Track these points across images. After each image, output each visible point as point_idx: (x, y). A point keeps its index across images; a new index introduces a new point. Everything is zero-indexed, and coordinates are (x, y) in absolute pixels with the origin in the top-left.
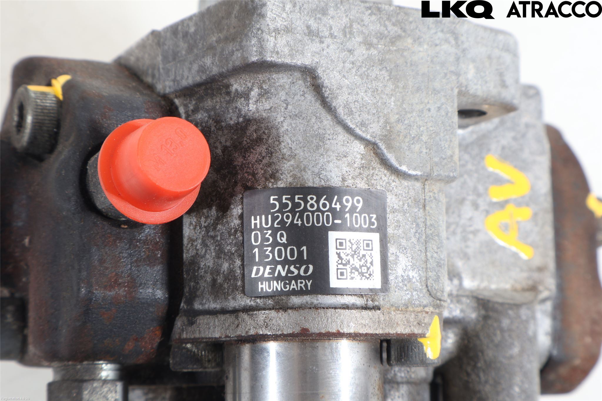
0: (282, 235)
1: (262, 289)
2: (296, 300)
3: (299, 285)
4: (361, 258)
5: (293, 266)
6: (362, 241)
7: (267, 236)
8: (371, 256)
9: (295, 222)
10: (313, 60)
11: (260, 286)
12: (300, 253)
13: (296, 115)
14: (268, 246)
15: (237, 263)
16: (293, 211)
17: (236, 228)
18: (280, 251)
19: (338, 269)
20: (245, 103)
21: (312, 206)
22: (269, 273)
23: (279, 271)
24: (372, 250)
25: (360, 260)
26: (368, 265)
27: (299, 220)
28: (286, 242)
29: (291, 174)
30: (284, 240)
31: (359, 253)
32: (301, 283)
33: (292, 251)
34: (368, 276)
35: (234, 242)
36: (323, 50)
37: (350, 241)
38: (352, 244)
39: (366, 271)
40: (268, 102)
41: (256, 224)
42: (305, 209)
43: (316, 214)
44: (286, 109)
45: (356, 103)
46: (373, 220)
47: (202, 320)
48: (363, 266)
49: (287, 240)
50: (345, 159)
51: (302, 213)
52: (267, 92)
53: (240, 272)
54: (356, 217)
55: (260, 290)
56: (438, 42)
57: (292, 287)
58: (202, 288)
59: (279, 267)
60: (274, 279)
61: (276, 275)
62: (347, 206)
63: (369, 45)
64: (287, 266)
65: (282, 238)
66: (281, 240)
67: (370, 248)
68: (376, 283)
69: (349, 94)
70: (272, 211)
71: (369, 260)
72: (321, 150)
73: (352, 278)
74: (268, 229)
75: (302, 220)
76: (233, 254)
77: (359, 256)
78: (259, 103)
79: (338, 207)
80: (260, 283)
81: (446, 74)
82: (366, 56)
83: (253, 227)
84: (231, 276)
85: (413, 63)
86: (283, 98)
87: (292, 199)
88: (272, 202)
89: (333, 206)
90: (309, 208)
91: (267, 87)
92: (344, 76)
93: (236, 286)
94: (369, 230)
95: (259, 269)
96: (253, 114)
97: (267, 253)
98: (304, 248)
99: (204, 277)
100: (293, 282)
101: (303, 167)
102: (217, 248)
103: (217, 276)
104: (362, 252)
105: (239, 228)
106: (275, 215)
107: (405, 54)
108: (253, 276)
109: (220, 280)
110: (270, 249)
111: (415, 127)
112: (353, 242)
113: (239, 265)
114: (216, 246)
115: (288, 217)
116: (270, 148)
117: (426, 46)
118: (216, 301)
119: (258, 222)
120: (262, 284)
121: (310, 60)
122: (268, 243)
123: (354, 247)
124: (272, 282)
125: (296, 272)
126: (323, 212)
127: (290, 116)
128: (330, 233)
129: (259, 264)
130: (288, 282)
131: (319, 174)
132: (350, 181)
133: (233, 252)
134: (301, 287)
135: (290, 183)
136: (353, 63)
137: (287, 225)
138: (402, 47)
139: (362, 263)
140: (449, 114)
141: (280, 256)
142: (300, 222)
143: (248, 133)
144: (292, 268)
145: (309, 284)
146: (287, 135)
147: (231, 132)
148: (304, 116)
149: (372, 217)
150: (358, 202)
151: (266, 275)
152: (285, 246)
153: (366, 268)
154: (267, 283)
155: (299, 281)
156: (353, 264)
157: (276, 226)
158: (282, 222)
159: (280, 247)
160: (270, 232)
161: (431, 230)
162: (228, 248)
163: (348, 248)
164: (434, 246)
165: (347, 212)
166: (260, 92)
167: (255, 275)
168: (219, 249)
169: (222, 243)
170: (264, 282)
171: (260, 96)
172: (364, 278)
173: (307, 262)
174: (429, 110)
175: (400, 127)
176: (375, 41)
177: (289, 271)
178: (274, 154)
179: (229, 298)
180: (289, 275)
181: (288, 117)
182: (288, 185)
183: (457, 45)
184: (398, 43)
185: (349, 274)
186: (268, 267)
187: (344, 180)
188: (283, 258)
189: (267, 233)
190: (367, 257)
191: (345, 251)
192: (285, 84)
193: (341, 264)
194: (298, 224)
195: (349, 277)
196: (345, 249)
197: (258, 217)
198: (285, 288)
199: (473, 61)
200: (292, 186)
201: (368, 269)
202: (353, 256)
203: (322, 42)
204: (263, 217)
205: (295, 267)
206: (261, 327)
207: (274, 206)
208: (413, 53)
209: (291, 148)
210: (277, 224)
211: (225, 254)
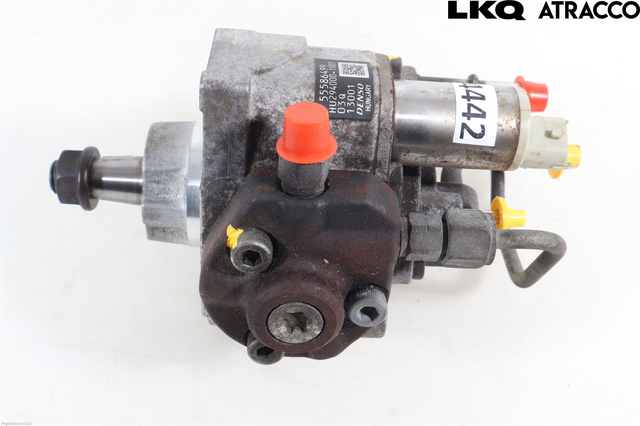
0: (341, 96)
1: (369, 109)
2: (377, 93)
3: (368, 90)
5: (358, 92)
6: (343, 67)
7: (341, 104)
9: (334, 89)
11: (368, 110)
12: (351, 88)
13: (275, 84)
14: (346, 104)
15: (354, 125)
16: (328, 90)
17: (334, 123)
18: (350, 98)
19: (359, 75)
20: (265, 111)
21: (326, 81)
22: (361, 105)
23: (360, 99)
26: (355, 66)
27: (333, 87)
28: (345, 95)
29: (308, 89)
30: (344, 95)
31: (350, 68)
32: (367, 89)
33: (350, 92)
34: (361, 67)
35: (341, 126)
39: (359, 67)
40: (266, 98)
41: (334, 110)
42: (328, 84)
43: (330, 80)
44: (271, 89)
46: (331, 63)
47: (379, 157)
49: (344, 94)
51: (329, 86)
52: (260, 98)
53: (358, 122)
55: (370, 111)
57: (369, 94)
58: (362, 153)
59: (358, 99)
60: (364, 102)
61: (363, 101)
62: (325, 69)
64: (358, 95)
65: (343, 96)
66: (344, 97)
67: (346, 65)
68: (364, 65)
70: (327, 100)
71: (353, 66)
72: (295, 75)
73: (363, 71)
74: (337, 104)
75: (334, 86)
76: (348, 127)
78: (266, 103)
79: (326, 72)
80: (366, 110)
83: (335, 112)
84: (360, 129)
86: (265, 89)
87: (322, 90)
88: (322, 100)
89: (326, 73)
90: (327, 82)
91: (257, 97)
93: (365, 126)
94: (337, 65)
95: (358, 110)
96: (272, 107)
97: (350, 105)
98: (349, 86)
99: (356, 152)
100: (367, 93)
101: (304, 83)
102: (342, 140)
103: (358, 141)
105: (334, 122)
106: (330, 99)
108: (362, 114)
109: (360, 139)
110: (348, 103)
112: (344, 70)
113: (354, 123)
114: (341, 140)
115: (332, 93)
116: (293, 99)
118: (372, 142)
119: (332, 109)
120: (367, 109)
122: (345, 104)
123: (347, 69)
124: (366, 104)
125: (361, 91)
127: (276, 87)
128: (340, 75)
129: (356, 110)
130: (366, 95)
131: (308, 77)
132: (311, 67)
133: (347, 127)
134: (369, 90)
135: (313, 90)
137: (336, 93)
141: (352, 98)
142: (335, 87)
143: (282, 111)
144: (359, 93)
145: (368, 86)
146: (286, 89)
147: (279, 123)
148: (276, 81)
150: (322, 66)
151: (362, 106)
152: (347, 95)
153: (357, 67)
154: (366, 106)
155: (366, 90)
156: (356, 70)
157: (336, 99)
158: (334, 95)
159: (348, 98)
160: (339, 102)
162: (344, 130)
165: (329, 70)
166: (260, 102)
167: (362, 113)
168: (343, 138)
169: (340, 136)
170: (366, 108)
171: (262, 102)
172: (363, 68)
173: (356, 86)
177: (361, 94)
178: (296, 97)
179: (371, 132)
180: (363, 94)
181: (276, 88)
182: (314, 91)
186: (358, 105)
187: (311, 69)
188: (353, 97)
189: (339, 104)
190: (351, 66)
192: (257, 88)
193: (356, 74)
194: (335, 88)
197: (330, 108)
198: (370, 97)
200: (315, 89)
202: (352, 70)
204: (330, 105)
205: (359, 91)
206: (389, 114)
207: (325, 99)
209: (293, 88)
210: (335, 98)
211: (346, 133)
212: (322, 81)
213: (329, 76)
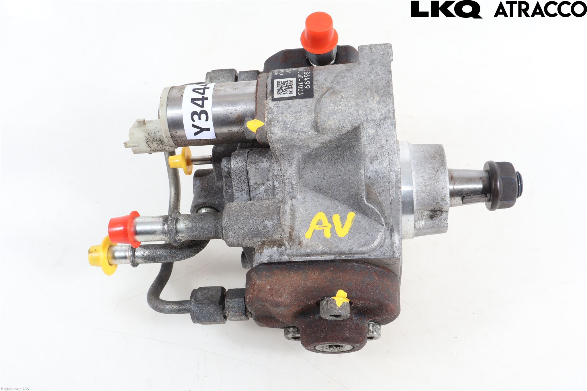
4: (286, 90)
6: (292, 89)
8: (287, 93)
10: (362, 63)
19: (281, 81)
24: (289, 93)
25: (285, 89)
26: (283, 92)
31: (288, 88)
34: (279, 92)
36: (367, 66)
37: (292, 85)
38: (291, 86)
39: (281, 91)
45: (347, 80)
46: (301, 93)
48: (283, 90)
50: (325, 81)
54: (302, 86)
56: (380, 111)
62: (306, 83)
63: (372, 83)
67: (290, 93)
68: (276, 96)
69: (350, 76)
71: (285, 93)
73: (278, 86)
77: (286, 89)
81: (366, 115)
82: (368, 82)
85: (368, 101)
89: (306, 78)
90: (305, 72)
92: (357, 74)
94: (297, 92)
98: (290, 73)
104: (288, 90)
107: (372, 97)
111: (340, 103)
112: (292, 86)
117: (377, 106)
121: (362, 62)
123: (290, 87)
126: (303, 76)
128: (295, 79)
131: (318, 74)
132: (316, 83)
134: (275, 73)
136: (363, 77)
138: (374, 96)
139: (284, 90)
140: (348, 118)
149: (302, 93)
150: (308, 87)
153: (282, 91)
156: (283, 86)
161: (299, 117)
163: (289, 84)
164: (292, 119)
165: (303, 83)
172: (278, 91)
173: (284, 73)
174: (349, 109)
175: (339, 97)
176: (374, 85)
183: (380, 120)
184: (376, 94)
185: (279, 85)
187: (316, 81)
190: (286, 92)
191: (288, 83)
193: (283, 82)
195: (278, 85)
196: (289, 83)
199: (377, 132)
201: (282, 92)
202: (286, 86)
203: (370, 65)
208: (373, 101)
212: (309, 73)
213: (304, 76)
